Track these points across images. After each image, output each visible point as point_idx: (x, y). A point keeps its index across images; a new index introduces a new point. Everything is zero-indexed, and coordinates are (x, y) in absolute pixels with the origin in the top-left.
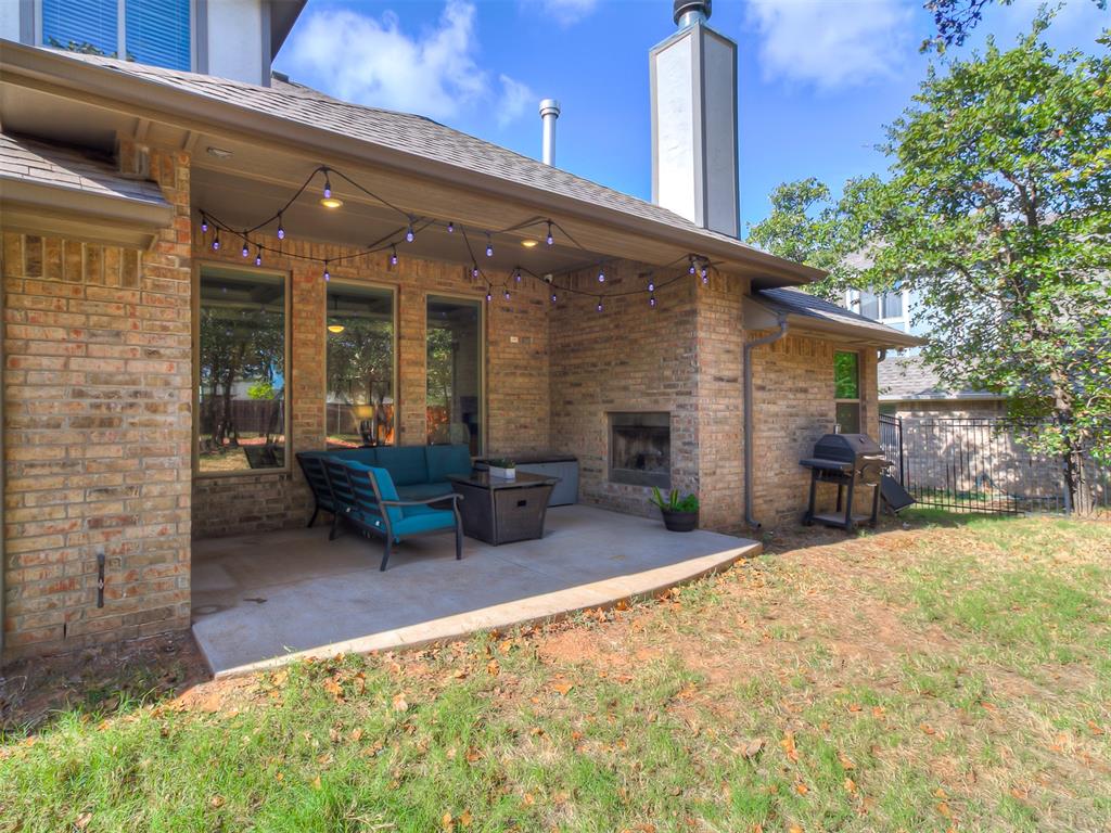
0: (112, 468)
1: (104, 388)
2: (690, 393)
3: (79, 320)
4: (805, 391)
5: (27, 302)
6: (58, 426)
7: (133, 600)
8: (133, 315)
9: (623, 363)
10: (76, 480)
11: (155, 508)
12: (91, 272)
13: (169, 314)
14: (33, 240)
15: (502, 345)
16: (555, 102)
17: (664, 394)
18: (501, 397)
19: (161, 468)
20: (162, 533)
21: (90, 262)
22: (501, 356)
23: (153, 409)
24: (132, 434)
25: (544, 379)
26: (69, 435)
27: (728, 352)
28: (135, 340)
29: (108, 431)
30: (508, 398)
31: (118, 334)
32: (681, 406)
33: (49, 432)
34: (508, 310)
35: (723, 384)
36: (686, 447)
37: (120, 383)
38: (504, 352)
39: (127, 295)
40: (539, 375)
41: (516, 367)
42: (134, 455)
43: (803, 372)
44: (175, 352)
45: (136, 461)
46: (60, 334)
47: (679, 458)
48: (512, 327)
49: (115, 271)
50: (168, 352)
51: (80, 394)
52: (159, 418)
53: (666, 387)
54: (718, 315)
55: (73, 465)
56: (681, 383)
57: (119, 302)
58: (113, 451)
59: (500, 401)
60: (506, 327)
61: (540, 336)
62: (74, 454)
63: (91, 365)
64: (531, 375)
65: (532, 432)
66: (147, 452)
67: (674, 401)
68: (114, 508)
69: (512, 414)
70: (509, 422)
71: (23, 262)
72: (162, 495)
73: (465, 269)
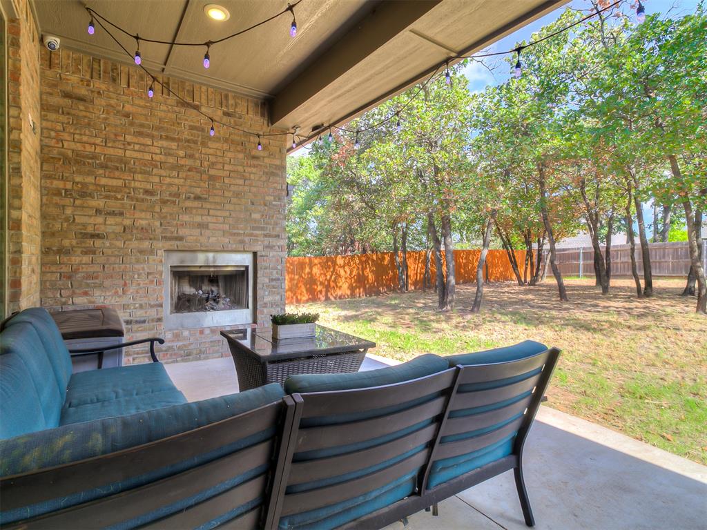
2: (279, 236)
9: (197, 198)
17: (251, 235)
32: (269, 247)
36: (274, 283)
47: (266, 293)
53: (254, 228)
56: (269, 226)
67: (262, 242)
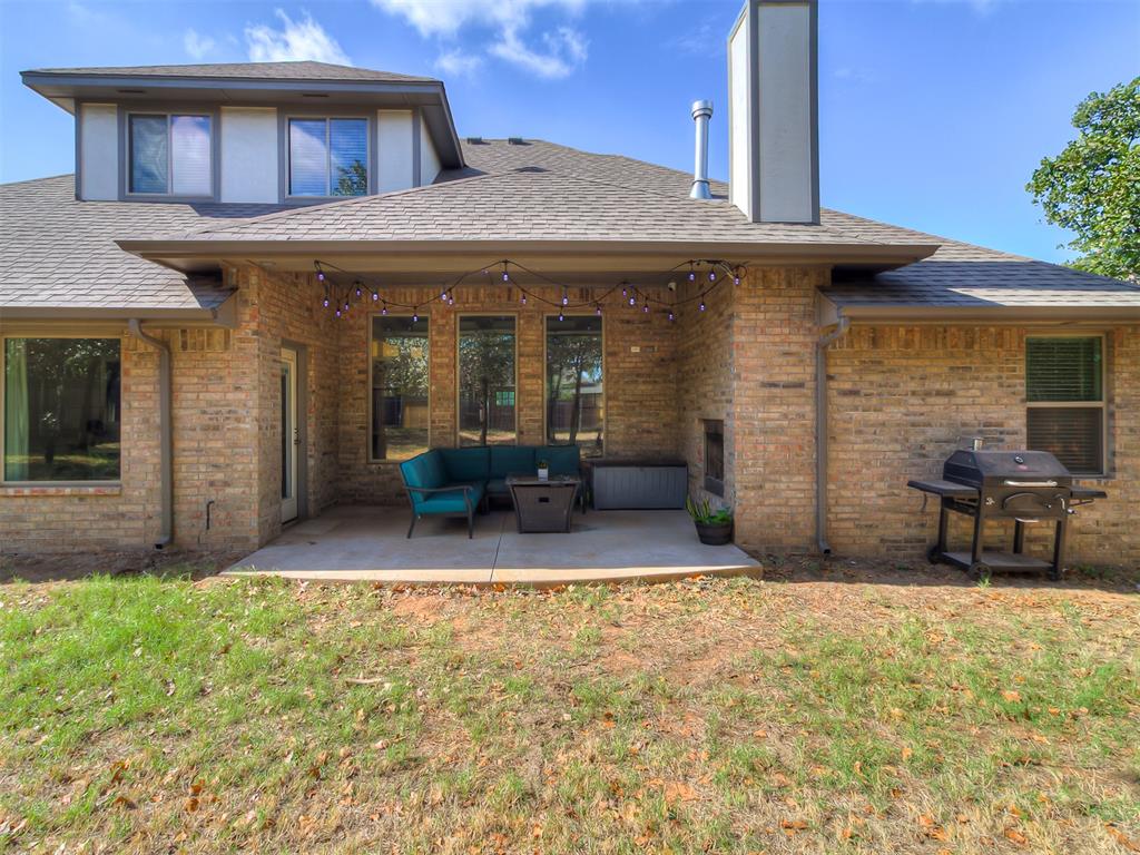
0: (219, 453)
1: (215, 409)
2: (731, 400)
3: (203, 372)
4: (950, 394)
5: (181, 365)
6: (195, 430)
7: (229, 529)
8: (228, 367)
9: (704, 370)
10: (203, 459)
11: (240, 478)
12: (209, 345)
13: (246, 365)
14: (184, 331)
15: (622, 355)
16: (706, 102)
17: (721, 401)
18: (622, 404)
19: (243, 455)
20: (244, 492)
21: (208, 339)
22: (621, 365)
23: (238, 420)
24: (228, 435)
25: (671, 385)
26: (199, 434)
27: (787, 354)
28: (229, 381)
29: (218, 433)
30: (628, 404)
31: (221, 378)
32: (728, 415)
33: (191, 433)
34: (628, 322)
35: (774, 390)
36: (730, 458)
37: (222, 406)
38: (624, 362)
39: (226, 356)
40: (665, 382)
41: (638, 375)
42: (229, 447)
43: (946, 369)
44: (250, 387)
45: (229, 450)
46: (196, 380)
47: (727, 469)
48: (633, 338)
49: (219, 343)
50: (246, 387)
51: (204, 412)
52: (242, 426)
53: (722, 394)
54: (768, 316)
55: (202, 451)
56: (728, 390)
57: (223, 360)
58: (219, 444)
59: (619, 407)
60: (627, 338)
61: (666, 343)
62: (202, 445)
63: (209, 396)
64: (655, 382)
65: (656, 436)
66: (235, 445)
67: (725, 408)
68: (220, 476)
69: (634, 420)
70: (630, 427)
71: (180, 344)
72: (243, 470)
73: (582, 290)
